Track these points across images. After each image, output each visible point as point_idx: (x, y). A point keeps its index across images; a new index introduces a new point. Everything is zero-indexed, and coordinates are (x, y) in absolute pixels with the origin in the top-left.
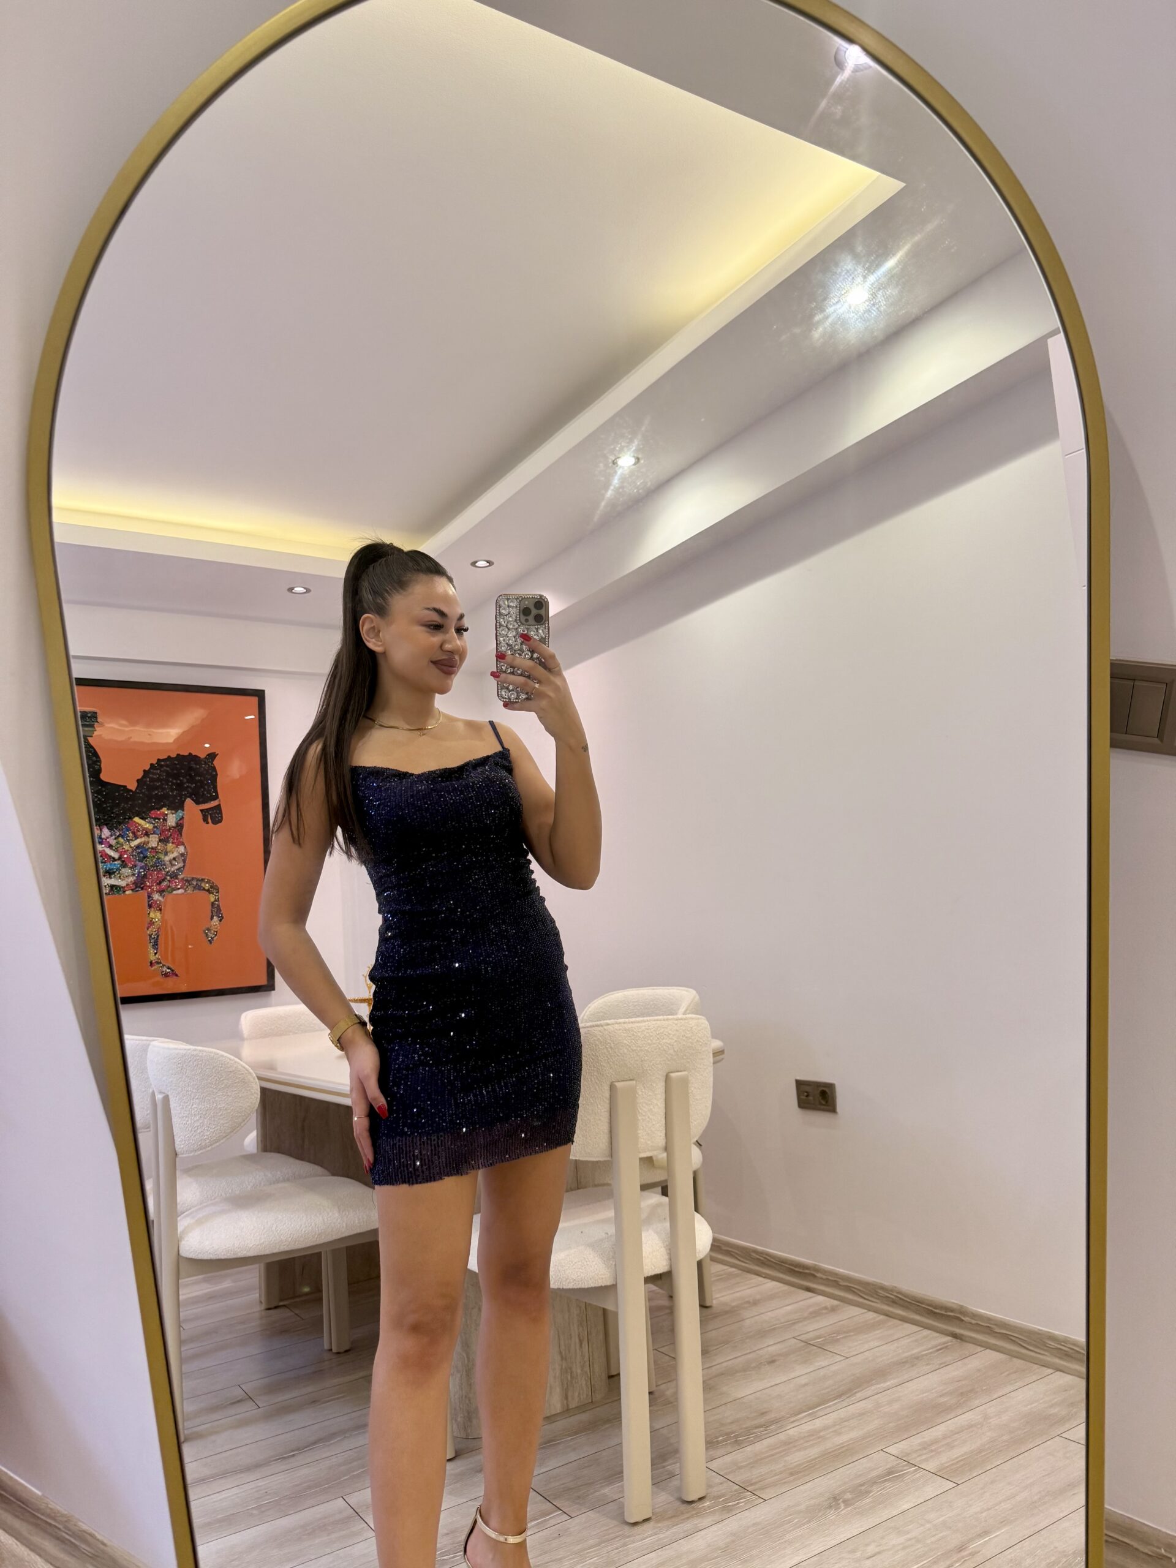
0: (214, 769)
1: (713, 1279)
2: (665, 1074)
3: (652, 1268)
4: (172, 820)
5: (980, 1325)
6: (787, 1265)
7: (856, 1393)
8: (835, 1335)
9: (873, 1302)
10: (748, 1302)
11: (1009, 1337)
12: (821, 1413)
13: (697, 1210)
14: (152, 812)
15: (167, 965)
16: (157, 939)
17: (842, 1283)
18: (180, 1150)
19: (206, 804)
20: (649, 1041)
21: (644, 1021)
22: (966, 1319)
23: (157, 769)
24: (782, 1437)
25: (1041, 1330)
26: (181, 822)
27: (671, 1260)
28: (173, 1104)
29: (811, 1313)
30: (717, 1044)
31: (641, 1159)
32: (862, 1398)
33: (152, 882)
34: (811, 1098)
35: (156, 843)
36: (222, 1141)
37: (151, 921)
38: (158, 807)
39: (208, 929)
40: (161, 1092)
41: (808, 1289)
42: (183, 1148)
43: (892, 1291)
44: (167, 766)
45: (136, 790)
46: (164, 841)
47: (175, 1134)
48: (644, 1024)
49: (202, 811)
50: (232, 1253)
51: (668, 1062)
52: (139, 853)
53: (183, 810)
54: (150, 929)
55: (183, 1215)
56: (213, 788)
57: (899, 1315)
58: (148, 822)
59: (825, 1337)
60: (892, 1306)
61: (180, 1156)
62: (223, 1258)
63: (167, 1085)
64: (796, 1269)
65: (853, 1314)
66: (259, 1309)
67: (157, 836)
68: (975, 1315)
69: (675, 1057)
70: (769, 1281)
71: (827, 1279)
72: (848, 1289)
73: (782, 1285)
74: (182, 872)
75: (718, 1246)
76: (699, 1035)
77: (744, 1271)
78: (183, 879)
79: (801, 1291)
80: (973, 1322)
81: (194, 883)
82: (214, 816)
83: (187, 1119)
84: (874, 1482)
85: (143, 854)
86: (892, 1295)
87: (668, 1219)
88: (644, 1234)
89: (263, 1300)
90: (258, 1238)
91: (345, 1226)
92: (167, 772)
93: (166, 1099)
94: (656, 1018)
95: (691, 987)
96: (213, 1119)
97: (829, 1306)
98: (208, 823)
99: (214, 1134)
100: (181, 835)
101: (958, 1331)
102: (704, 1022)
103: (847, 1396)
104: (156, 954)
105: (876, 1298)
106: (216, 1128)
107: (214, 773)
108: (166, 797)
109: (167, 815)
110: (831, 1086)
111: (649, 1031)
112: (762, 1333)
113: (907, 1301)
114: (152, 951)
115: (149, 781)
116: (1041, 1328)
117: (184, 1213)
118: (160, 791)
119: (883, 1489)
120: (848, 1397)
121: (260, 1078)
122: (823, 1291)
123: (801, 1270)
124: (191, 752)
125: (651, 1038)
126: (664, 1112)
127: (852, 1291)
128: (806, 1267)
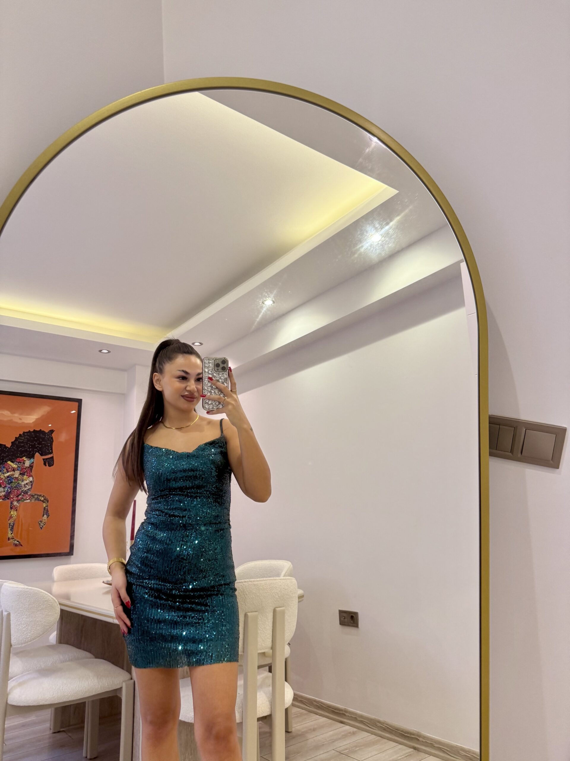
0: (52, 438)
1: (293, 716)
2: (273, 609)
3: (261, 713)
4: (27, 463)
5: (427, 742)
6: (331, 709)
8: (354, 748)
9: (374, 729)
10: (310, 729)
11: (442, 749)
13: (286, 680)
14: (18, 459)
15: (17, 540)
16: (13, 526)
17: (358, 719)
18: (14, 643)
19: (46, 456)
20: (266, 591)
21: (264, 580)
22: (421, 739)
23: (22, 437)
25: (457, 745)
26: (32, 464)
27: (271, 708)
28: (12, 618)
29: (343, 735)
30: (300, 592)
31: (259, 654)
33: (14, 495)
34: (346, 620)
35: (18, 475)
36: (37, 639)
37: (11, 516)
38: (21, 456)
39: (41, 522)
40: (6, 611)
41: (342, 722)
42: (15, 642)
43: (383, 723)
44: (28, 435)
45: (11, 446)
46: (22, 474)
47: (12, 634)
48: (264, 582)
49: (43, 459)
50: (37, 702)
51: (275, 602)
52: (9, 480)
53: (34, 459)
54: (10, 520)
55: (12, 679)
56: (50, 448)
57: (388, 737)
58: (15, 464)
59: (349, 749)
60: (383, 732)
61: (13, 647)
62: (31, 705)
63: (10, 607)
64: (336, 711)
65: (364, 736)
66: (49, 732)
67: (19, 471)
68: (424, 737)
69: (279, 600)
70: (322, 717)
71: (351, 717)
72: (362, 722)
73: (328, 720)
74: (30, 491)
75: (296, 698)
76: (292, 588)
77: (309, 712)
78: (30, 494)
79: (337, 723)
80: (424, 740)
81: (36, 497)
82: (49, 462)
83: (19, 626)
85: (10, 481)
86: (383, 725)
87: (271, 686)
88: (258, 694)
89: (52, 728)
90: (52, 694)
91: (100, 686)
92: (27, 438)
93: (9, 615)
94: (270, 579)
95: (288, 560)
96: (33, 626)
97: (352, 732)
98: (46, 466)
99: (33, 635)
100: (32, 472)
101: (416, 746)
102: (294, 580)
104: (12, 533)
105: (376, 727)
106: (35, 632)
107: (52, 440)
108: (26, 451)
109: (25, 461)
110: (356, 614)
111: (266, 586)
112: (317, 747)
113: (391, 729)
114: (10, 532)
115: (18, 443)
116: (457, 744)
117: (12, 678)
118: (23, 448)
121: (60, 604)
122: (349, 723)
123: (338, 712)
124: (41, 429)
125: (267, 590)
126: (272, 628)
127: (364, 723)
128: (341, 710)
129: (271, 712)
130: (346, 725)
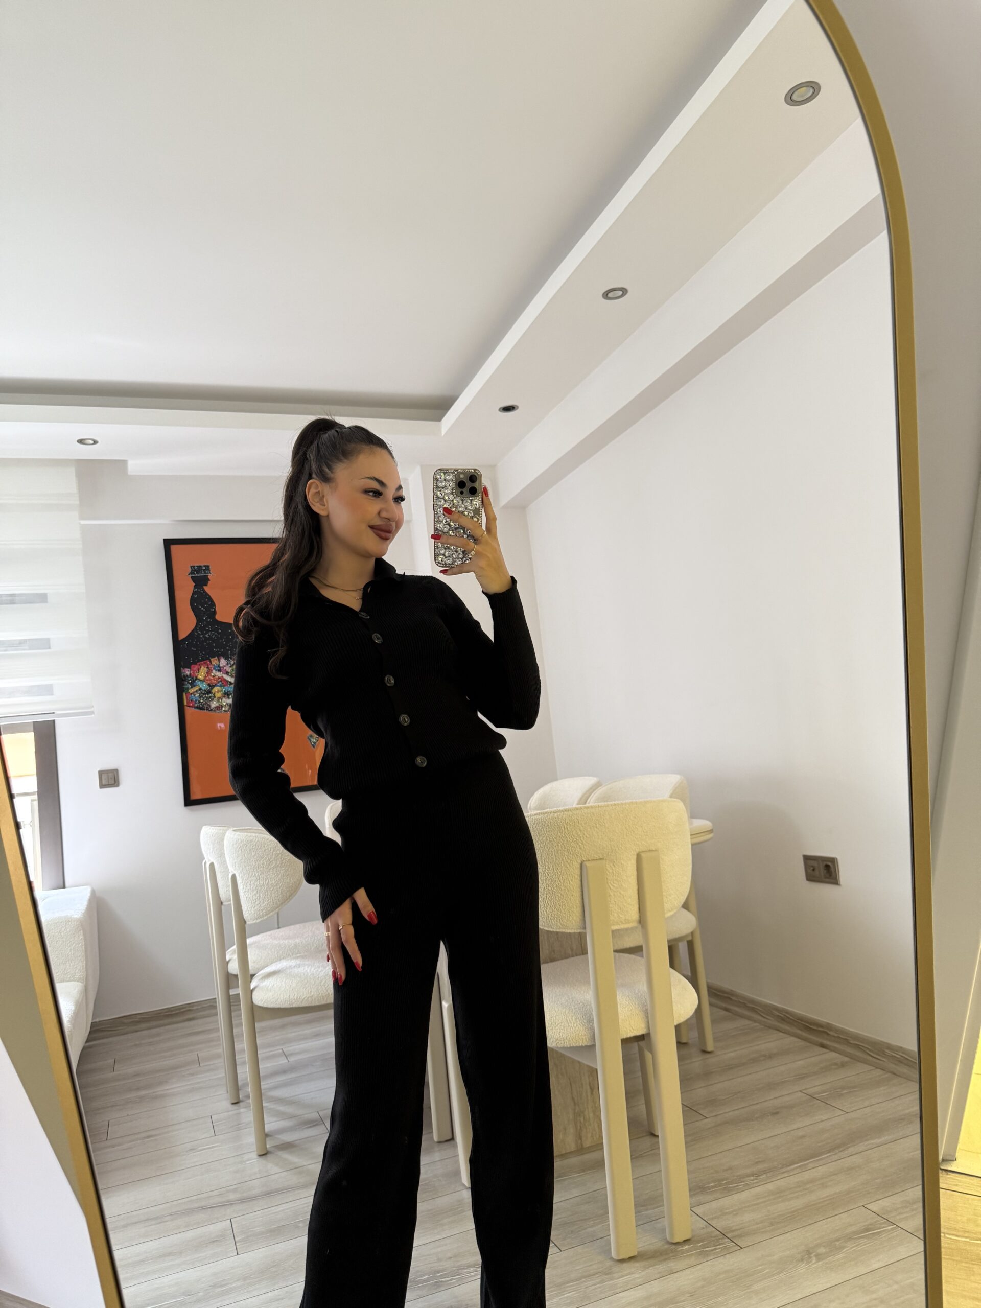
2: (635, 855)
3: (629, 1031)
7: (849, 1147)
8: (839, 1090)
9: (879, 1060)
12: (811, 1166)
17: (852, 1042)
18: (248, 919)
24: (770, 1187)
27: (647, 1023)
28: (238, 883)
29: (821, 1068)
30: (703, 824)
31: (613, 932)
32: (854, 1153)
34: (817, 872)
41: (823, 1046)
43: (897, 1050)
47: (242, 906)
51: (638, 843)
59: (829, 1092)
60: (898, 1065)
61: (248, 924)
64: (811, 1027)
65: (860, 1071)
71: (839, 1037)
72: (858, 1047)
73: (798, 1040)
76: (672, 817)
77: (766, 1026)
79: (815, 1046)
83: (248, 894)
84: (849, 1238)
86: (897, 1054)
96: (266, 893)
97: (839, 1063)
99: (269, 907)
102: (680, 805)
103: (841, 1149)
105: (883, 1057)
106: (269, 901)
110: (833, 861)
112: (772, 1086)
113: (911, 1061)
119: (857, 1246)
120: (841, 1151)
122: (835, 1048)
123: (815, 1028)
127: (862, 1049)
128: (821, 1026)
129: (649, 1028)
130: (827, 1051)
